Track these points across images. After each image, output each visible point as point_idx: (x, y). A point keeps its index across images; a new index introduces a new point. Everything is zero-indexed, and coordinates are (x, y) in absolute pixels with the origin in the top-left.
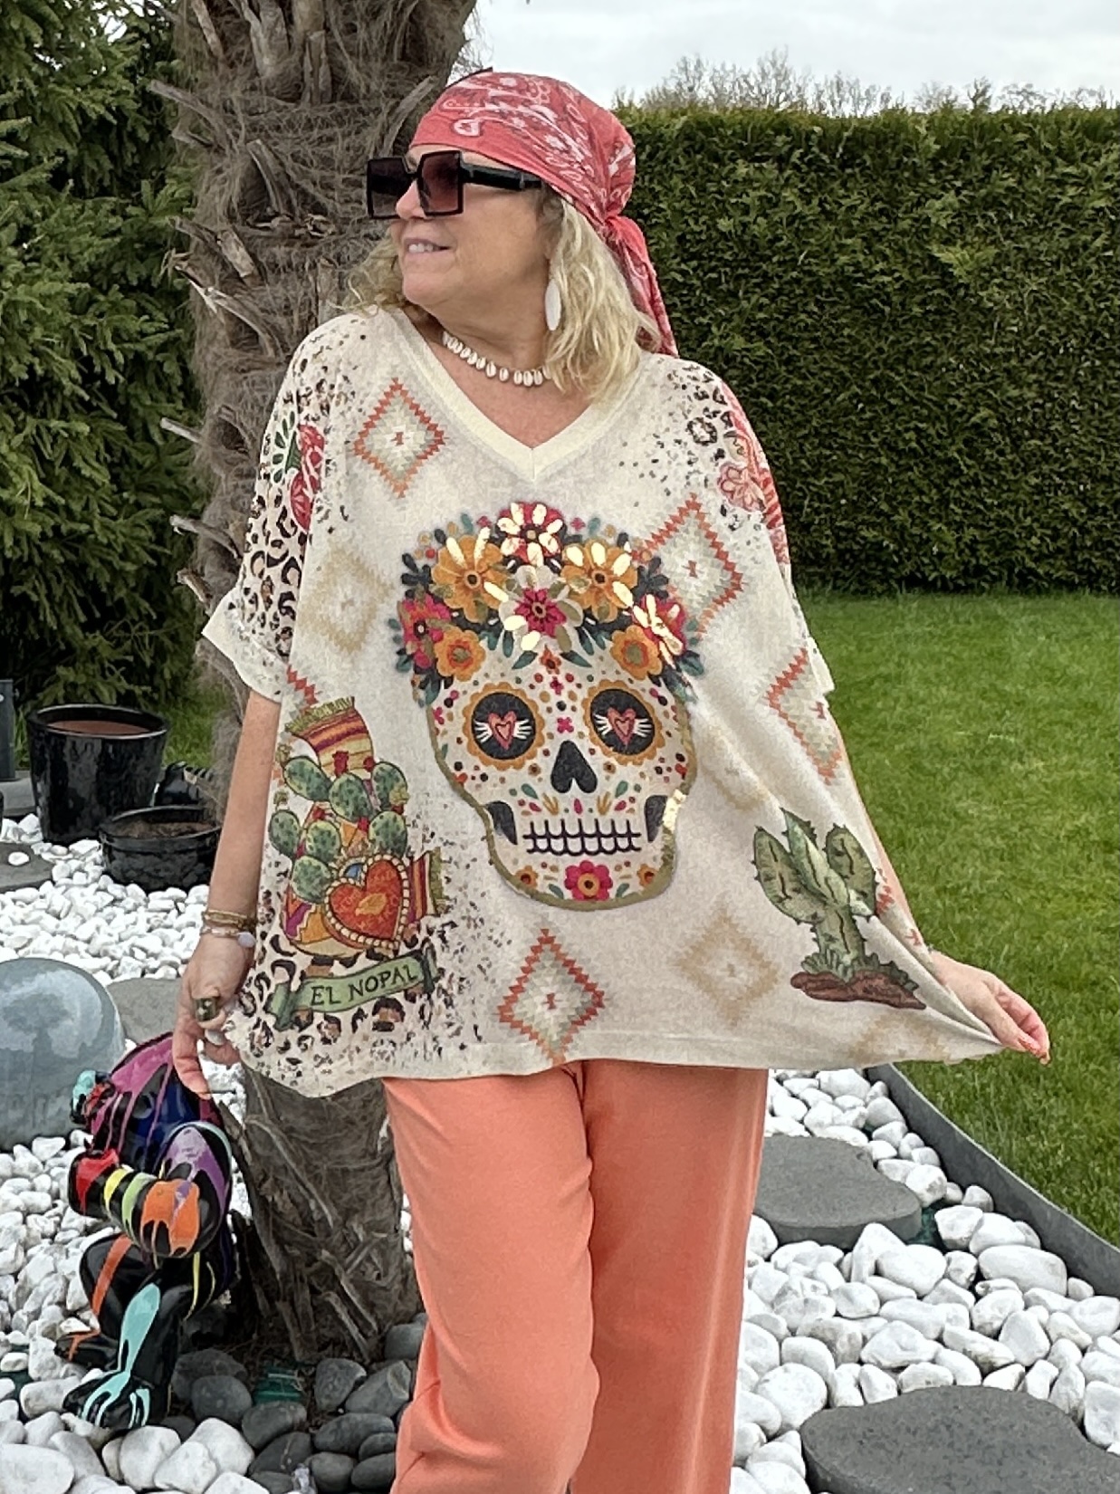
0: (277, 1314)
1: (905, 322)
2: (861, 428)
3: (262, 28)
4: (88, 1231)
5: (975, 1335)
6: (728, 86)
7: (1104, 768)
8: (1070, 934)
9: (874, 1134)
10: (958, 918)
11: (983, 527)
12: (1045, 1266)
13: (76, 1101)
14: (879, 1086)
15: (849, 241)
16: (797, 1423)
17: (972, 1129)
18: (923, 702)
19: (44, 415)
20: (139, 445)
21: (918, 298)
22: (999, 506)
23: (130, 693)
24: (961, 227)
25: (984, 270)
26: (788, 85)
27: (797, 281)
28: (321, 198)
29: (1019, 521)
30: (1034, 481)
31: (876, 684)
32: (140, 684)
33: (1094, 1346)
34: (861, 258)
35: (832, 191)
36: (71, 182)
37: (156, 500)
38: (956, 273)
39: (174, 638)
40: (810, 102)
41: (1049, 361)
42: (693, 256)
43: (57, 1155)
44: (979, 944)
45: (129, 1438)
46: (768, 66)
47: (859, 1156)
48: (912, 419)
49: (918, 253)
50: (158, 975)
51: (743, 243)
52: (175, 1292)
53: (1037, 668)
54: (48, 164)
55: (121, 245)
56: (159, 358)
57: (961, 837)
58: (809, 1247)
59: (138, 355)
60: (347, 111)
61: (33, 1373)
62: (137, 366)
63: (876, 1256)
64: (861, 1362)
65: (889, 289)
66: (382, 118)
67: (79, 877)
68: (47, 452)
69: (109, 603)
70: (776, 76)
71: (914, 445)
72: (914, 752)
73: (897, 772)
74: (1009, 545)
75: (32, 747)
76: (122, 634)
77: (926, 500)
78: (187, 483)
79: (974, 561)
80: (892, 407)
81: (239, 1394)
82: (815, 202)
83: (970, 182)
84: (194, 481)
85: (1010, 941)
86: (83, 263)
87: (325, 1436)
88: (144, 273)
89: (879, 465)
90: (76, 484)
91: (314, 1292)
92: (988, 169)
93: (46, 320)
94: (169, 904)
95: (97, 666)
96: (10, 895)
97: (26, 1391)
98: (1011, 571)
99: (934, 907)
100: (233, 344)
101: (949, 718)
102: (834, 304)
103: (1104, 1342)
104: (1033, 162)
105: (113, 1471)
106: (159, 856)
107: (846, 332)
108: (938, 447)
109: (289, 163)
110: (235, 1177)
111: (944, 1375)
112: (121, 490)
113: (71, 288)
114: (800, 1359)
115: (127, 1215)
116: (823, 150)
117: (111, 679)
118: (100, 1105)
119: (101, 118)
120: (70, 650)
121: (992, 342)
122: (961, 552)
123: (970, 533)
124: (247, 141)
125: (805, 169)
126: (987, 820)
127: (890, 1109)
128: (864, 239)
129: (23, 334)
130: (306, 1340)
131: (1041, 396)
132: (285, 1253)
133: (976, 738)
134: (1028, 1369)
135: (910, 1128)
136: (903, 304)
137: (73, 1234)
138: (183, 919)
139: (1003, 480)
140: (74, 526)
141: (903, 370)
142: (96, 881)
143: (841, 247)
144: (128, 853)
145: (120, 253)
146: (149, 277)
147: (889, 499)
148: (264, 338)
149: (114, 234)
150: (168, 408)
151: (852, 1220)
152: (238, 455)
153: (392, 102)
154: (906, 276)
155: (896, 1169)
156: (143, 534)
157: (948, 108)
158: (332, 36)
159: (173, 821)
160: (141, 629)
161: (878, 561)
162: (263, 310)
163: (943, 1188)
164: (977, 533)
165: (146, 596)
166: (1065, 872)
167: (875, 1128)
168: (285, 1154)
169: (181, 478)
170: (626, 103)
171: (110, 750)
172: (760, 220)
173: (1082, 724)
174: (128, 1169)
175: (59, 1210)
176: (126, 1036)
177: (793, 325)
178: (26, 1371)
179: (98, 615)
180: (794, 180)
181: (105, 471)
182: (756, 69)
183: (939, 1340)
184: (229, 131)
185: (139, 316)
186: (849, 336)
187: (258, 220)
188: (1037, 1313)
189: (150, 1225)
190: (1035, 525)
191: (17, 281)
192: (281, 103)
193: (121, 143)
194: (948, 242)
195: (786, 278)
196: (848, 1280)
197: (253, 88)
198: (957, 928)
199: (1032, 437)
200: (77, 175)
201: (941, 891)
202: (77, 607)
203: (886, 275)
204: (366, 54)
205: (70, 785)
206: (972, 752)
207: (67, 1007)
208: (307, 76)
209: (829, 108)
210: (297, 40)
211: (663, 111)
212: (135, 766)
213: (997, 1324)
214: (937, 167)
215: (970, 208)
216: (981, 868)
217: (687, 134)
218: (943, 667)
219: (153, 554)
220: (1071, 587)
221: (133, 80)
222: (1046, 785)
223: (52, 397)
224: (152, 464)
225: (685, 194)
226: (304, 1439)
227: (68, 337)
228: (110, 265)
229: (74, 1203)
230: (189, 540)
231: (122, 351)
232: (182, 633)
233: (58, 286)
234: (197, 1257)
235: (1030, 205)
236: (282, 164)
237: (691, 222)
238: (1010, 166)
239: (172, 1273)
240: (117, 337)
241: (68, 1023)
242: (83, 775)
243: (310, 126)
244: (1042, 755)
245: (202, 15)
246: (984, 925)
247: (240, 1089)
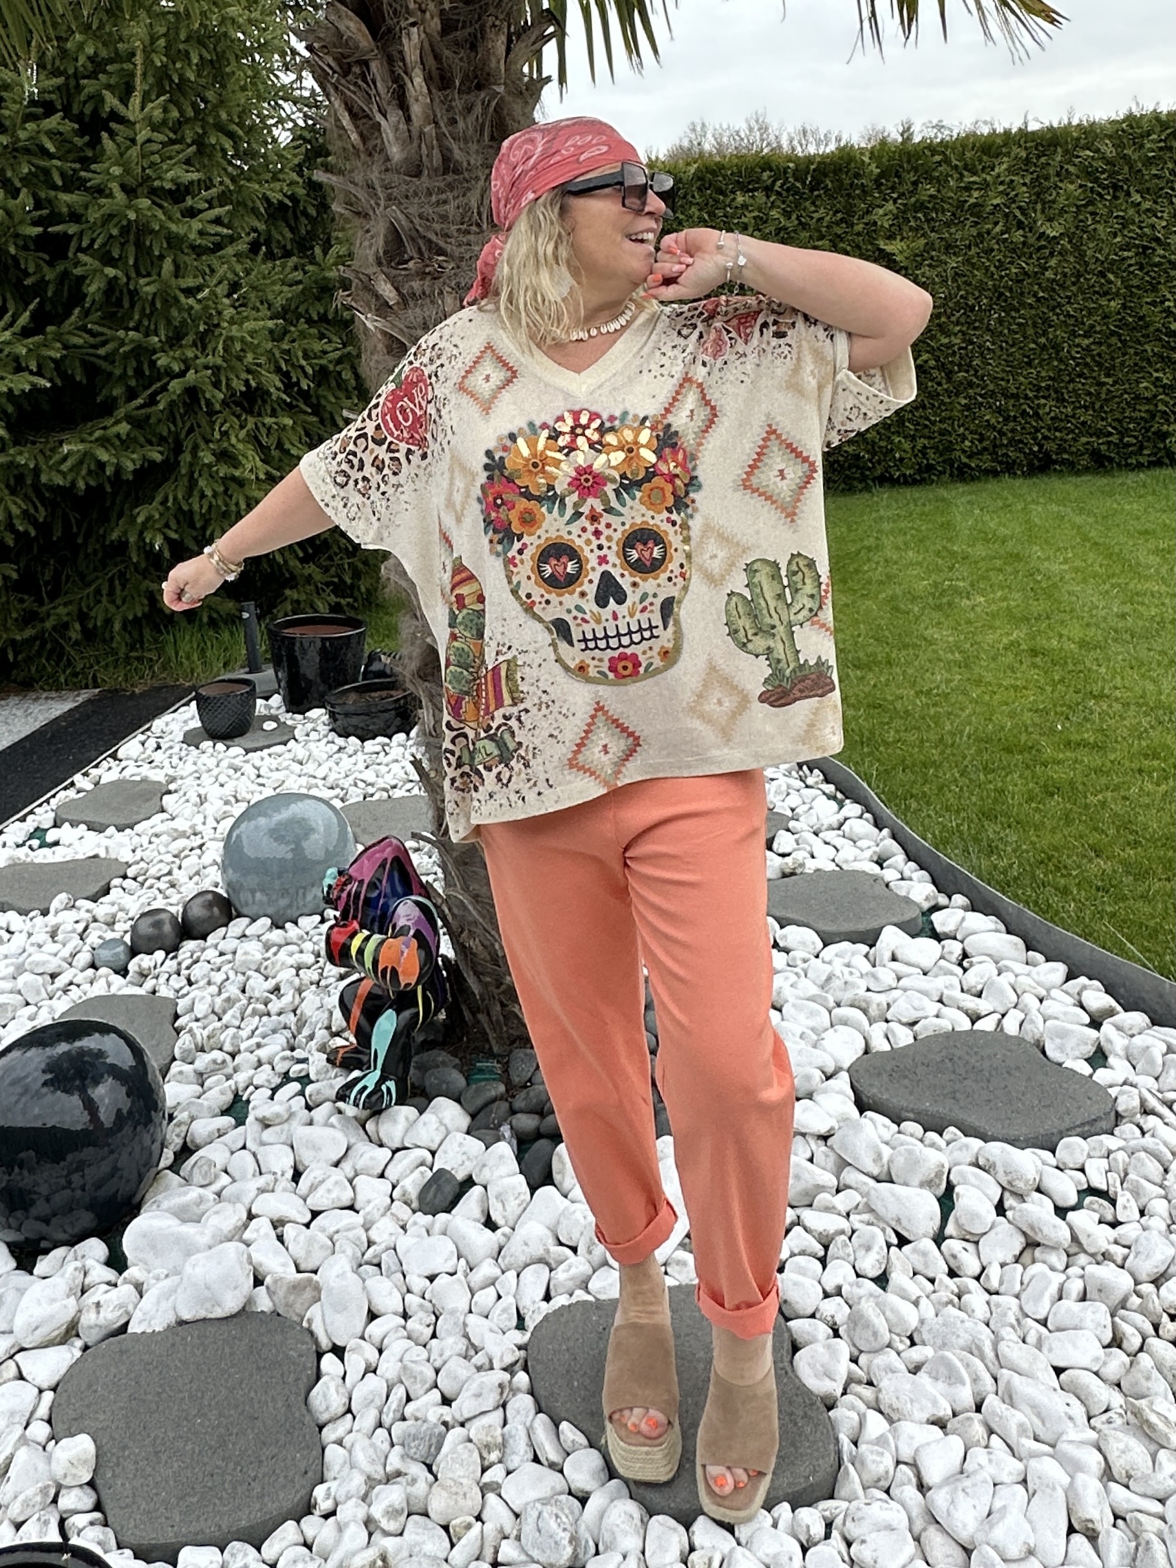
0: (478, 1022)
3: (389, 126)
4: (342, 977)
5: (965, 996)
6: (725, 140)
7: (1027, 598)
8: (1012, 715)
9: (884, 865)
10: (932, 711)
11: (930, 437)
12: (1010, 945)
13: (326, 889)
14: (886, 831)
16: (846, 1065)
17: (952, 854)
18: (896, 563)
19: (259, 415)
23: (338, 604)
24: (899, 226)
25: (918, 255)
26: (768, 135)
28: (442, 244)
29: (955, 431)
30: (963, 402)
31: (863, 553)
32: (344, 597)
33: (1049, 996)
35: (805, 208)
36: (263, 249)
38: (898, 259)
40: (785, 146)
41: (968, 316)
43: (316, 928)
44: (948, 727)
45: (384, 1115)
46: (752, 122)
47: (875, 881)
49: (870, 247)
50: (376, 797)
52: (407, 1014)
53: (975, 532)
54: (247, 239)
55: (302, 292)
56: (338, 368)
57: (929, 654)
58: (846, 945)
59: (322, 367)
60: (455, 181)
61: (313, 1077)
62: (322, 375)
63: (893, 947)
64: (887, 1021)
66: (481, 183)
67: (314, 736)
68: (264, 440)
70: (759, 129)
72: (893, 598)
73: (882, 614)
74: (949, 448)
75: (272, 647)
76: (328, 563)
79: (925, 462)
81: (458, 1079)
82: (794, 217)
83: (904, 194)
86: (277, 306)
87: (519, 1103)
88: (322, 309)
91: (503, 1005)
92: (915, 184)
93: (254, 348)
94: (378, 748)
95: (313, 587)
96: (266, 751)
97: (309, 1089)
98: (952, 466)
99: (915, 704)
100: (386, 351)
101: (915, 572)
103: (1055, 993)
104: (947, 175)
105: (374, 1137)
106: (368, 715)
109: (417, 221)
110: (441, 932)
111: (945, 1025)
113: (270, 324)
114: (845, 1023)
115: (368, 964)
117: (323, 595)
118: (342, 890)
119: (280, 202)
120: (293, 577)
122: (915, 456)
123: (921, 442)
124: (385, 208)
125: (785, 194)
126: (947, 641)
127: (895, 846)
129: (240, 359)
130: (500, 1039)
132: (480, 981)
133: (936, 585)
134: (1003, 1016)
135: (909, 858)
137: (332, 980)
138: (389, 758)
139: (942, 403)
142: (326, 736)
144: (346, 715)
145: (302, 297)
146: (325, 311)
149: (297, 284)
150: (348, 403)
151: (874, 925)
155: (901, 887)
157: (883, 142)
158: (440, 128)
159: (376, 691)
160: (342, 558)
161: (858, 467)
162: (407, 327)
163: (935, 898)
164: (925, 442)
166: (1004, 672)
167: (885, 860)
168: (474, 912)
170: (654, 158)
171: (327, 644)
173: (1009, 569)
174: (366, 933)
175: (321, 964)
176: (357, 842)
178: (308, 1076)
179: (311, 551)
180: (778, 203)
182: (744, 126)
183: (940, 1001)
184: (372, 202)
185: (321, 339)
187: (399, 263)
188: (1008, 977)
189: (385, 970)
190: (966, 433)
191: (232, 322)
192: (408, 179)
193: (296, 218)
194: (890, 238)
196: (874, 966)
197: (387, 170)
198: (932, 717)
199: (960, 371)
200: (267, 242)
201: (919, 693)
204: (465, 138)
205: (301, 671)
206: (933, 595)
207: (314, 826)
208: (424, 158)
209: (798, 149)
210: (415, 134)
211: (681, 160)
212: (346, 654)
213: (979, 987)
214: (878, 184)
215: (904, 212)
216: (946, 675)
217: (699, 176)
218: (908, 537)
220: (995, 474)
221: (300, 174)
222: (987, 614)
223: (264, 402)
226: (504, 1106)
227: (271, 358)
228: (297, 305)
229: (331, 958)
231: (310, 365)
233: (261, 323)
234: (420, 988)
235: (947, 207)
236: (412, 223)
238: (931, 180)
239: (404, 1000)
240: (306, 356)
241: (314, 837)
242: (310, 666)
243: (429, 193)
244: (982, 593)
245: (346, 121)
246: (950, 714)
247: (439, 871)
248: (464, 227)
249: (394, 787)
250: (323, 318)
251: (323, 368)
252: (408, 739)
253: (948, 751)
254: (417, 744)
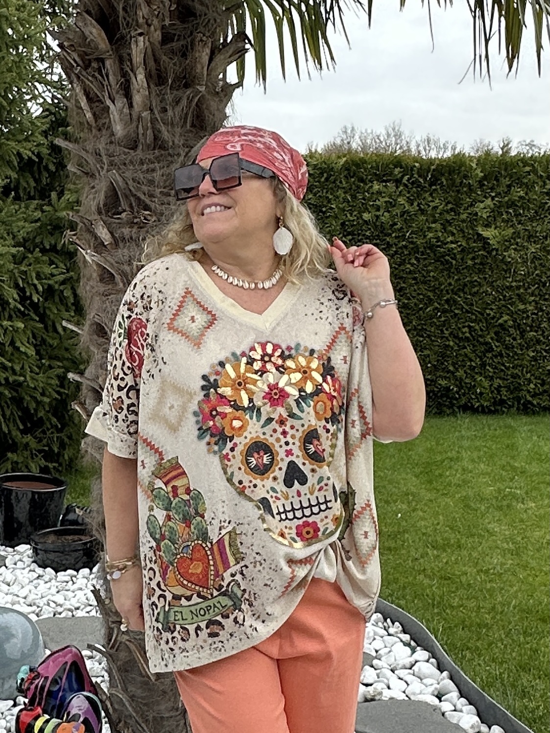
1: (463, 269)
2: (439, 326)
3: (116, 110)
6: (369, 141)
9: (443, 699)
10: (488, 586)
11: (504, 379)
13: (19, 681)
14: (445, 673)
15: (433, 225)
17: (494, 695)
18: (471, 472)
20: (51, 334)
21: (470, 256)
22: (513, 368)
23: (46, 467)
24: (494, 218)
25: (506, 241)
26: (401, 141)
27: (406, 247)
28: (148, 201)
29: (524, 376)
30: (532, 354)
31: (446, 462)
32: (52, 463)
34: (440, 234)
35: (424, 199)
36: (13, 193)
37: (60, 364)
38: (491, 242)
39: (70, 437)
40: (413, 150)
41: (541, 290)
42: (349, 234)
43: (9, 710)
44: (499, 599)
46: (390, 131)
47: (434, 710)
48: (466, 321)
49: (471, 232)
50: (63, 615)
51: (376, 226)
53: (532, 454)
55: (40, 227)
56: (62, 288)
57: (490, 543)
59: (49, 285)
60: (162, 155)
62: (49, 292)
65: (455, 251)
66: (182, 158)
67: (20, 564)
69: (35, 419)
70: (395, 136)
71: (468, 335)
72: (466, 498)
73: (457, 509)
74: (518, 389)
76: (42, 435)
77: (473, 364)
78: (76, 355)
79: (499, 397)
80: (456, 315)
82: (415, 204)
83: (500, 194)
84: (80, 354)
85: (516, 597)
86: (20, 237)
88: (53, 242)
89: (449, 346)
90: (16, 355)
92: (509, 186)
94: (68, 578)
95: (29, 452)
98: (519, 403)
99: (476, 579)
100: (101, 280)
101: (485, 480)
102: (425, 259)
104: (534, 182)
106: (62, 553)
107: (432, 274)
108: (480, 336)
109: (130, 182)
110: (104, 721)
112: (41, 359)
113: (14, 250)
116: (420, 176)
117: (36, 459)
118: (32, 683)
119: (30, 158)
120: (14, 444)
121: (510, 280)
122: (492, 392)
123: (497, 382)
124: (108, 171)
125: (410, 186)
126: (505, 535)
127: (451, 685)
128: (442, 224)
131: (536, 308)
133: (499, 491)
135: (462, 695)
136: (462, 259)
138: (76, 586)
139: (516, 353)
140: (16, 378)
141: (462, 295)
142: (29, 566)
143: (429, 228)
144: (46, 551)
145: (39, 232)
146: (56, 244)
147: (454, 364)
148: (118, 278)
149: (36, 221)
150: (66, 315)
152: (104, 340)
153: (186, 150)
154: (464, 244)
155: (454, 717)
156: (53, 382)
157: (488, 153)
158: (154, 114)
159: (69, 535)
160: (52, 433)
161: (448, 397)
162: (117, 263)
163: (479, 727)
164: (501, 382)
165: (54, 415)
166: (546, 561)
167: (443, 696)
168: (130, 709)
169: (73, 352)
170: (313, 150)
171: (36, 496)
172: (385, 214)
174: (47, 717)
176: (46, 648)
177: (403, 270)
179: (29, 425)
180: (404, 192)
181: (33, 349)
182: (384, 132)
184: (98, 166)
185: (50, 265)
186: (433, 277)
187: (114, 214)
190: (532, 378)
192: (127, 150)
193: (40, 173)
194: (487, 226)
195: (400, 245)
197: (111, 143)
198: (488, 591)
199: (531, 331)
200: (16, 189)
201: (479, 571)
202: (18, 421)
203: (453, 243)
204: (172, 124)
205: (15, 515)
206: (497, 498)
207: (14, 632)
208: (140, 136)
209: (423, 153)
210: (135, 117)
211: (334, 155)
212: (49, 505)
214: (481, 185)
215: (499, 207)
216: (501, 559)
217: (346, 167)
218: (482, 453)
219: (58, 393)
221: (46, 137)
222: (536, 516)
223: (4, 309)
224: (58, 345)
225: (345, 200)
227: (13, 277)
228: (35, 238)
230: (78, 385)
231: (41, 284)
232: (74, 434)
233: (6, 249)
235: (531, 206)
236: (127, 183)
237: (348, 215)
238: (521, 185)
240: (38, 277)
241: (15, 640)
242: (22, 511)
243: (142, 163)
244: (534, 500)
245: (84, 103)
246: (502, 589)
247: (106, 675)
248: (165, 190)
249: (77, 609)
250: (54, 248)
251: (50, 287)
252: (91, 573)
253: (498, 617)
254: (98, 578)
